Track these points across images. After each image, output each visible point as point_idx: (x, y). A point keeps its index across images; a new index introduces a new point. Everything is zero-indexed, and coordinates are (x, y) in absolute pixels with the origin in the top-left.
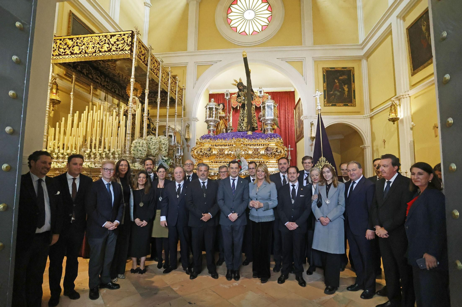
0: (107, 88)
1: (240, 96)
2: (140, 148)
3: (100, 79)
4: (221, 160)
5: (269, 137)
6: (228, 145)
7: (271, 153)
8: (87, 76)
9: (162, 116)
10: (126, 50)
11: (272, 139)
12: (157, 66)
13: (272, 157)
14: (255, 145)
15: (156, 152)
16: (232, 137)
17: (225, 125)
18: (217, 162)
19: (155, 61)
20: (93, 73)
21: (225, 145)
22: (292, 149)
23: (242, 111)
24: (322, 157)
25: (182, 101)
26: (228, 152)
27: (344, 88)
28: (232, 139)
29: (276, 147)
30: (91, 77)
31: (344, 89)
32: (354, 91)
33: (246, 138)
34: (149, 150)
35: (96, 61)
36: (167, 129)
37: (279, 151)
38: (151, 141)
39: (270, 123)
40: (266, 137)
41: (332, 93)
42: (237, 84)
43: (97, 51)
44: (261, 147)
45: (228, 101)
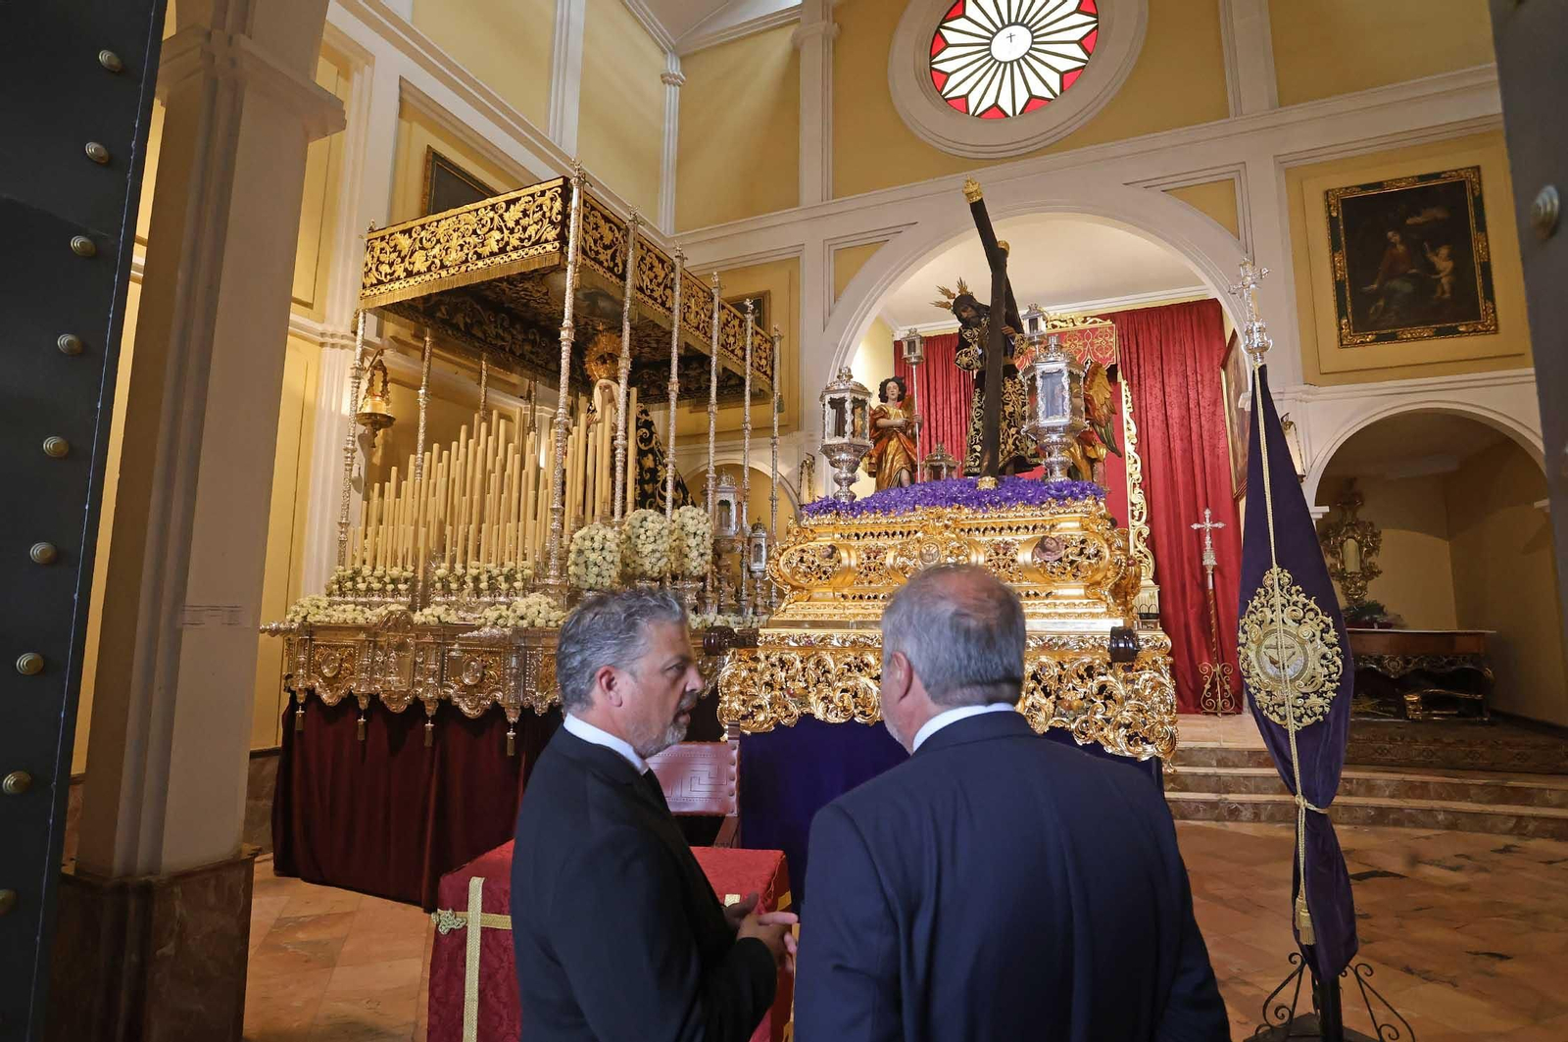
0: (531, 361)
1: (968, 345)
2: (593, 557)
3: (508, 337)
4: (878, 589)
5: (1052, 496)
6: (901, 533)
7: (1060, 560)
8: (468, 333)
9: (693, 438)
10: (546, 241)
11: (1064, 505)
12: (663, 276)
13: (1063, 577)
14: (1002, 529)
15: (659, 564)
16: (915, 503)
17: (908, 455)
18: (861, 597)
19: (655, 259)
20: (487, 322)
21: (890, 532)
22: (1220, 525)
23: (976, 399)
24: (1276, 569)
25: (772, 379)
26: (895, 558)
27: (1435, 259)
28: (914, 509)
29: (1079, 535)
30: (480, 335)
31: (1432, 268)
32: (1486, 268)
33: (967, 505)
34: (636, 558)
35: (489, 284)
36: (711, 483)
37: (1091, 550)
38: (641, 527)
39: (1058, 439)
40: (1039, 495)
41: (1375, 286)
42: (952, 301)
43: (470, 256)
44: (1023, 536)
45: (914, 367)
